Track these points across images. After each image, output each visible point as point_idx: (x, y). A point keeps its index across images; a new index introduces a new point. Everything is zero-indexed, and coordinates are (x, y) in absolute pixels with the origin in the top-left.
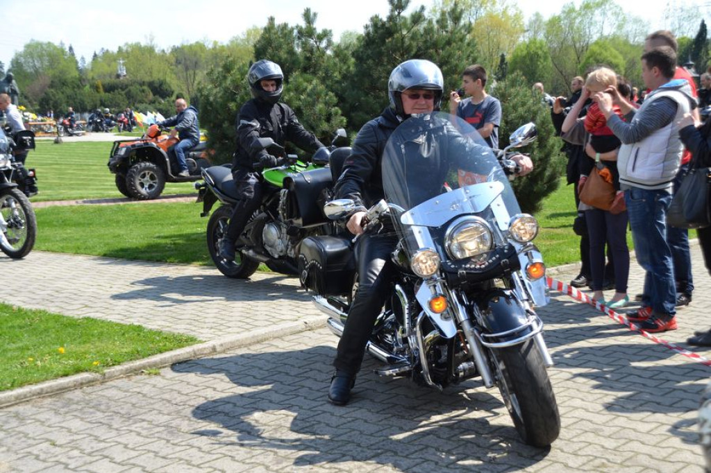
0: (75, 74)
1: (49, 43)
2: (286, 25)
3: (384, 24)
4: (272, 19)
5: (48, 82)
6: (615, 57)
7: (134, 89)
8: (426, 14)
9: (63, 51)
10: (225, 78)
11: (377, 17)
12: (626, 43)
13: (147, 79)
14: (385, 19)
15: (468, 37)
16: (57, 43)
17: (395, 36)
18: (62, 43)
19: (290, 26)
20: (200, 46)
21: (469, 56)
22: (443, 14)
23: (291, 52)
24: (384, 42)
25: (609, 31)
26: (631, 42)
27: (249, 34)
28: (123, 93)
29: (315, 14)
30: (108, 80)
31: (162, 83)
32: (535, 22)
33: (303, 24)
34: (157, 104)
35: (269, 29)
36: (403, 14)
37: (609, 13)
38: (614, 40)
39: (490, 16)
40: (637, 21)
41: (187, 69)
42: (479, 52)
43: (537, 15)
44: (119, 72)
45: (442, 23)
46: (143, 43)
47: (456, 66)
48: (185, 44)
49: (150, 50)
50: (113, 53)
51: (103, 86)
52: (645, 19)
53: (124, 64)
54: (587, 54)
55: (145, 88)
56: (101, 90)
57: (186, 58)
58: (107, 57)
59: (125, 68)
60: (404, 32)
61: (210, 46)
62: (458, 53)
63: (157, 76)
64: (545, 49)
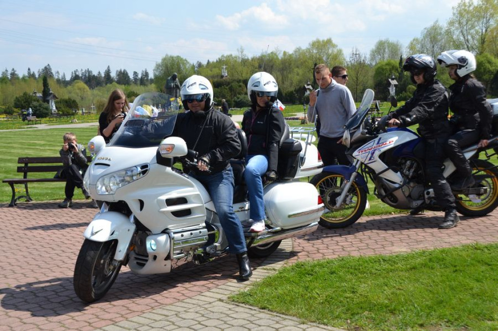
7: (234, 84)
13: (241, 78)
28: (227, 88)
30: (216, 79)
44: (223, 74)
48: (264, 54)
51: (214, 83)
53: (226, 69)
55: (241, 84)
57: (265, 64)
59: (226, 71)
61: (281, 55)
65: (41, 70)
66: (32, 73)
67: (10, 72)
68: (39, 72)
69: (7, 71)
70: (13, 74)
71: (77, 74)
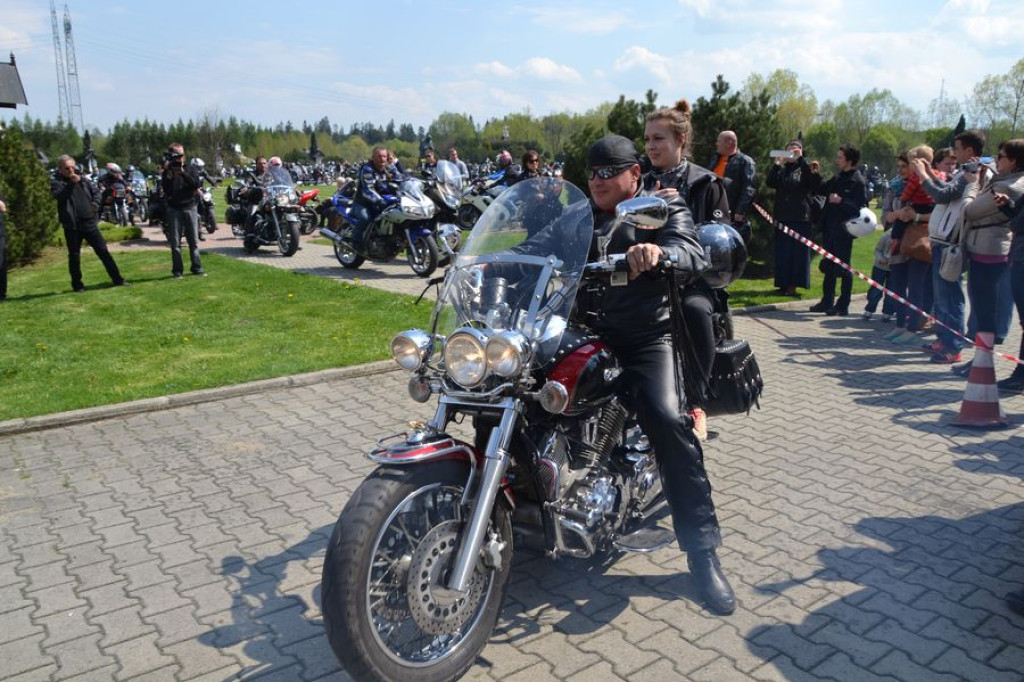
0: (473, 136)
1: (457, 114)
2: (633, 102)
3: (708, 104)
4: (622, 98)
5: (453, 142)
6: (890, 140)
8: (741, 98)
9: (465, 119)
10: (585, 140)
11: (703, 98)
12: (900, 129)
13: (524, 140)
14: (709, 100)
15: (773, 117)
16: (461, 114)
17: (717, 114)
18: (465, 114)
19: (636, 102)
20: (564, 117)
21: (772, 132)
22: (754, 98)
23: (635, 123)
24: (707, 118)
25: (885, 118)
26: (904, 128)
27: (602, 107)
29: (656, 95)
30: (495, 141)
32: (826, 108)
33: (646, 102)
35: (619, 105)
36: (723, 97)
37: (887, 105)
38: (889, 126)
39: (791, 102)
40: (909, 111)
41: (553, 133)
42: (780, 128)
43: (828, 102)
44: (504, 135)
45: (753, 105)
46: (523, 113)
47: (760, 140)
48: (554, 115)
49: (527, 119)
50: (500, 121)
51: (491, 144)
52: (916, 109)
53: (508, 129)
54: (867, 136)
55: (522, 147)
56: (490, 148)
57: (553, 125)
58: (495, 124)
59: (508, 132)
60: (724, 111)
61: (572, 116)
62: (762, 129)
63: (531, 138)
64: (834, 130)
65: (318, 123)
66: (308, 126)
67: (285, 124)
68: (315, 125)
69: (282, 123)
70: (289, 128)
71: (357, 127)
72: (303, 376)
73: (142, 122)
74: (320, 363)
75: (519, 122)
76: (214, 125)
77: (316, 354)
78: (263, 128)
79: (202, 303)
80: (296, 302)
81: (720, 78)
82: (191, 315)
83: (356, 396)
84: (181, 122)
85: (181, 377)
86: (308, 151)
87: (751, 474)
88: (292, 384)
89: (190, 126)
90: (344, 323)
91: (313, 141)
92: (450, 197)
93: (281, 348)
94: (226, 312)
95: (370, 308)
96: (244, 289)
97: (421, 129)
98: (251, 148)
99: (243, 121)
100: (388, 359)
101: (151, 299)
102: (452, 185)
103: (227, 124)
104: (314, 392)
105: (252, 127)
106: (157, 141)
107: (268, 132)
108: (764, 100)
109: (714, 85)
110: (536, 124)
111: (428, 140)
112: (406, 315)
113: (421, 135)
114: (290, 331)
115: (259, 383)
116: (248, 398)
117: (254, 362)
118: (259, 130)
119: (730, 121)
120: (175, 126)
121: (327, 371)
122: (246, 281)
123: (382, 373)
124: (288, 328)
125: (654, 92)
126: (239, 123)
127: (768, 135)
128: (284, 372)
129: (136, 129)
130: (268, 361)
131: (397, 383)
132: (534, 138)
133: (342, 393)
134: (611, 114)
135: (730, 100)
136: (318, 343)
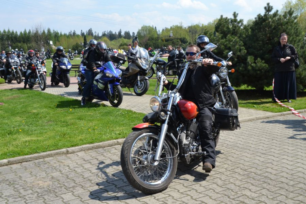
0: (156, 36)
1: (149, 26)
3: (262, 17)
4: (222, 16)
5: (148, 38)
7: (175, 41)
8: (279, 13)
9: (153, 28)
11: (260, 14)
13: (179, 37)
14: (263, 15)
16: (151, 26)
17: (267, 22)
18: (153, 26)
19: (228, 18)
20: (198, 26)
21: (295, 28)
22: (285, 12)
23: (228, 28)
24: (262, 24)
27: (214, 21)
28: (171, 42)
29: (237, 14)
30: (167, 38)
31: (184, 39)
33: (233, 18)
34: (182, 46)
35: (221, 20)
36: (270, 13)
41: (193, 34)
42: (299, 26)
44: (170, 35)
45: (285, 16)
46: (179, 25)
48: (193, 25)
49: (181, 27)
50: (169, 29)
51: (165, 40)
53: (172, 32)
55: (178, 40)
56: (164, 41)
57: (193, 30)
58: (167, 30)
59: (172, 34)
60: (270, 20)
63: (182, 36)
65: (87, 31)
66: (83, 32)
67: (73, 32)
68: (86, 32)
69: (71, 31)
70: (74, 33)
71: (105, 33)
72: (73, 148)
73: (7, 31)
74: (81, 142)
75: (177, 29)
76: (40, 32)
77: (80, 138)
78: (63, 34)
79: (30, 114)
80: (74, 113)
81: (268, 4)
82: (24, 120)
83: (97, 157)
84: (25, 30)
85: (16, 149)
86: (83, 44)
87: (286, 197)
88: (68, 152)
89: (29, 32)
90: (94, 123)
91: (85, 39)
92: (144, 64)
93: (64, 135)
94: (41, 118)
95: (107, 115)
96: (50, 107)
97: (133, 33)
98: (57, 43)
99: (54, 30)
100: (113, 140)
101: (6, 112)
102: (145, 59)
103: (46, 32)
104: (78, 155)
105: (58, 33)
106: (14, 39)
107: (65, 35)
108: (291, 13)
109: (265, 8)
110: (185, 30)
111: (136, 38)
112: (123, 119)
113: (133, 36)
114: (69, 127)
115: (52, 152)
116: (46, 159)
117: (51, 142)
118: (61, 35)
119: (273, 24)
120: (23, 33)
121: (84, 146)
122: (51, 103)
123: (110, 146)
124: (68, 125)
125: (237, 13)
126: (52, 31)
127: (293, 30)
128: (64, 146)
129: (4, 33)
130: (57, 141)
131: (117, 151)
132: (184, 36)
133: (91, 156)
134: (217, 24)
135: (273, 14)
136: (82, 132)
